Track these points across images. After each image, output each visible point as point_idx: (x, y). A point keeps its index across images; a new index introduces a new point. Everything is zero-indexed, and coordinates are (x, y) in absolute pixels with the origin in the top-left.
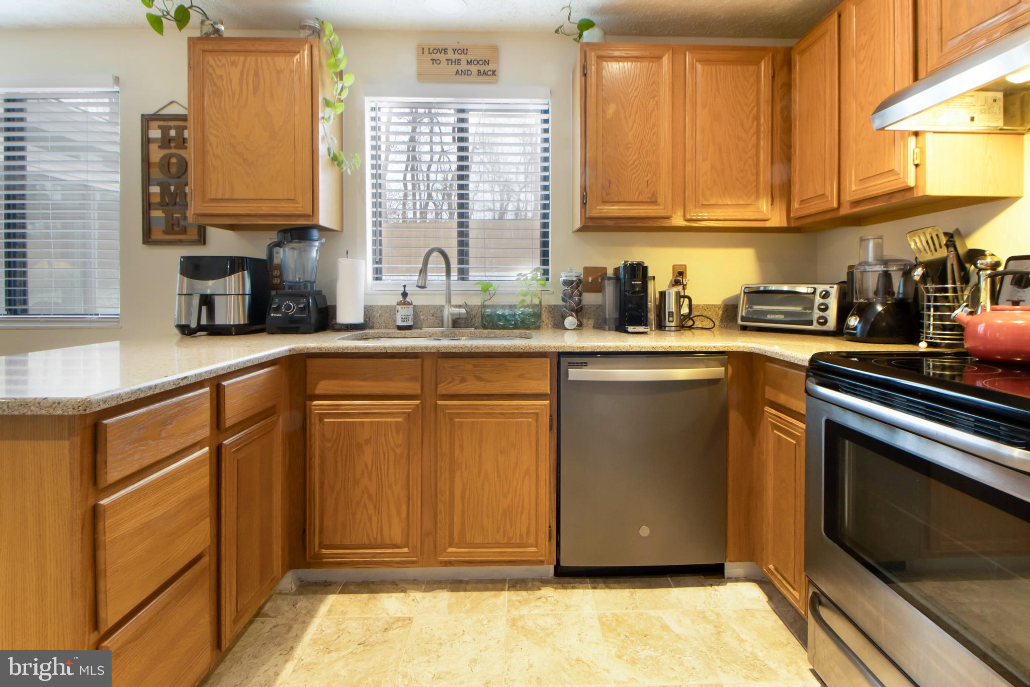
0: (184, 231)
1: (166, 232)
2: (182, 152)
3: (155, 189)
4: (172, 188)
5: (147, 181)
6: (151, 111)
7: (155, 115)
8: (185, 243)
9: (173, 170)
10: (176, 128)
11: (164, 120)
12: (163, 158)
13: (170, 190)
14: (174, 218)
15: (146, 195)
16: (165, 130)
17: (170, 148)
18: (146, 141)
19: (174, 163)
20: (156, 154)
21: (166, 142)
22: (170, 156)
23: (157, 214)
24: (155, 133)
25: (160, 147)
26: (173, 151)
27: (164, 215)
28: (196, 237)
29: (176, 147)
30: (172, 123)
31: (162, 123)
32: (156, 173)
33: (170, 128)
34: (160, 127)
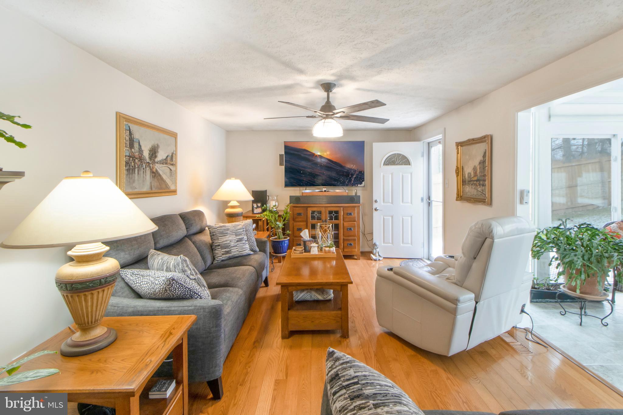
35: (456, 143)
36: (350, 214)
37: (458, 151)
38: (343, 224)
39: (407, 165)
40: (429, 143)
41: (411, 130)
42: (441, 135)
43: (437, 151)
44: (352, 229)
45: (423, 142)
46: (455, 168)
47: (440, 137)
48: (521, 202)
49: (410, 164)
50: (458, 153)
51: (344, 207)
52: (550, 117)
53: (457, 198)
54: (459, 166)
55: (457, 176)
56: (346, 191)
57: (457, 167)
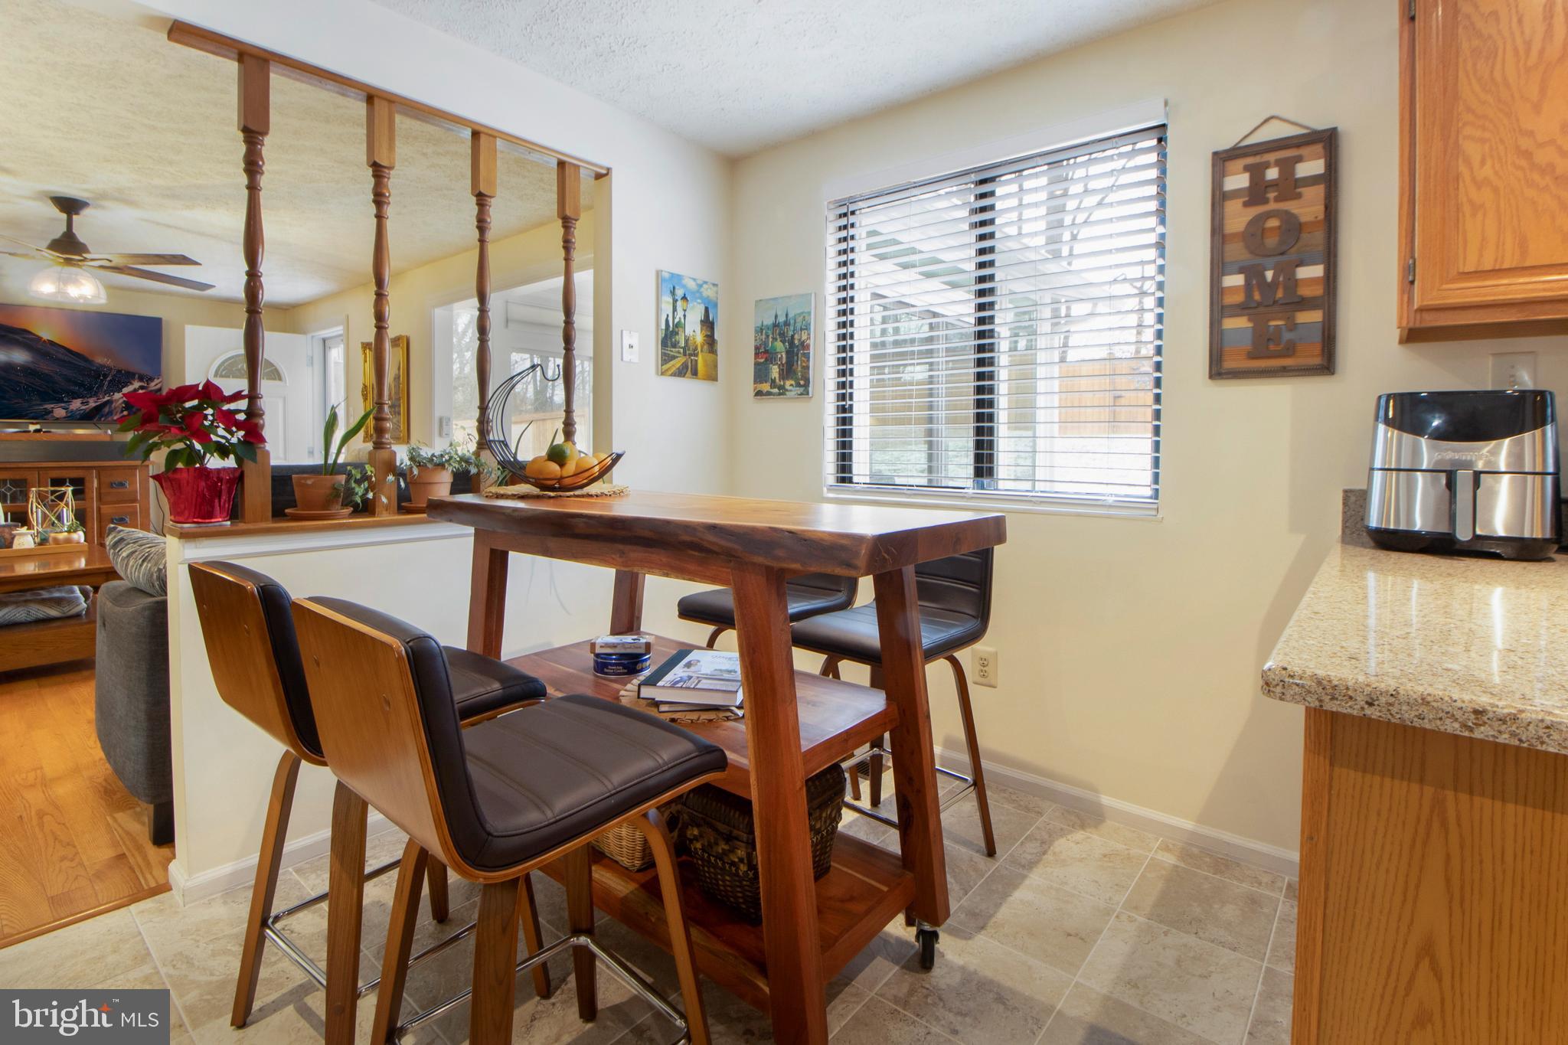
0: (1290, 350)
1: (1252, 356)
2: (1291, 206)
3: (1234, 281)
4: (1269, 275)
5: (1219, 267)
6: (1226, 143)
7: (1234, 149)
8: (1291, 374)
9: (1271, 242)
10: (1278, 163)
11: (1256, 154)
12: (1251, 223)
13: (1264, 277)
14: (1271, 329)
15: (1216, 290)
16: (1256, 172)
17: (1266, 201)
18: (1219, 198)
19: (1272, 229)
20: (1238, 217)
21: (1256, 193)
22: (1269, 215)
23: (1237, 324)
24: (1238, 180)
25: (1246, 205)
26: (1272, 206)
27: (1250, 325)
28: (1317, 361)
29: (1277, 200)
30: (1272, 157)
31: (1250, 160)
32: (1236, 251)
33: (1267, 165)
34: (1247, 168)
35: (363, 344)
36: (122, 485)
37: (365, 357)
38: (99, 509)
39: (275, 379)
40: (324, 340)
41: (286, 309)
42: (341, 328)
43: (336, 354)
44: (127, 520)
45: (313, 337)
46: (361, 386)
47: (339, 330)
48: (440, 435)
49: (280, 379)
50: (365, 361)
51: (99, 469)
52: (507, 321)
53: (365, 438)
54: (367, 384)
55: (365, 399)
56: (106, 432)
57: (364, 385)
